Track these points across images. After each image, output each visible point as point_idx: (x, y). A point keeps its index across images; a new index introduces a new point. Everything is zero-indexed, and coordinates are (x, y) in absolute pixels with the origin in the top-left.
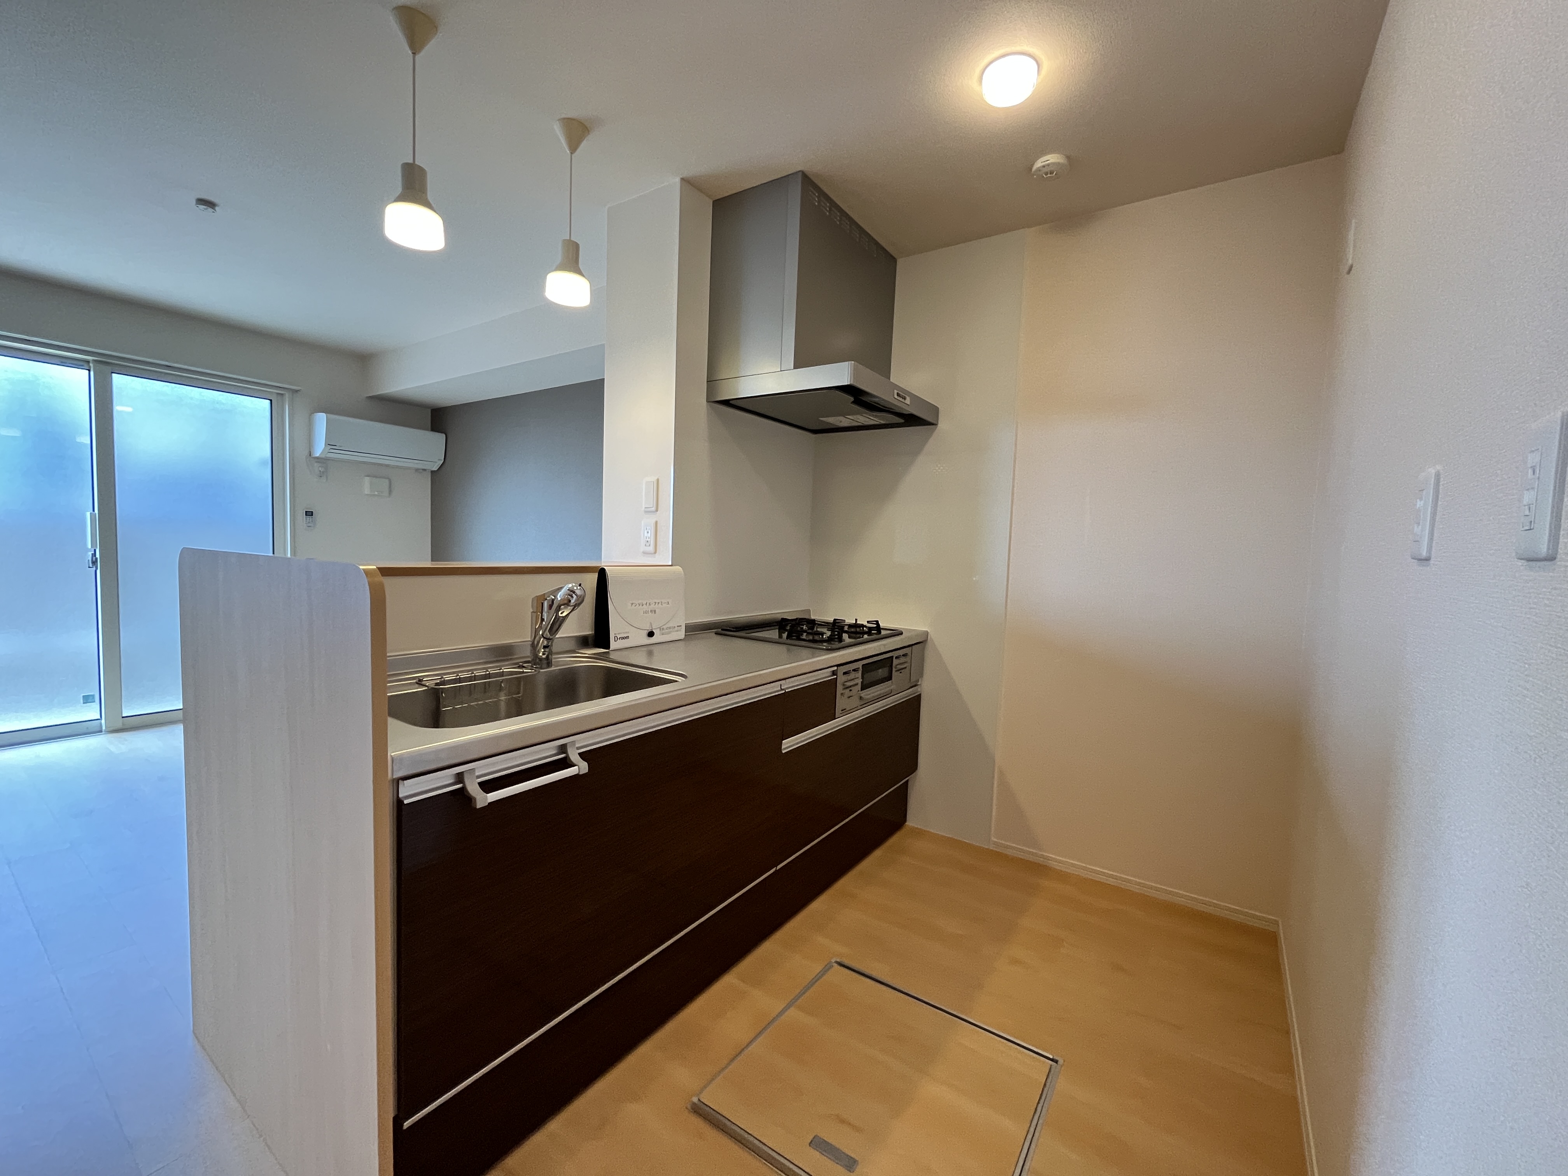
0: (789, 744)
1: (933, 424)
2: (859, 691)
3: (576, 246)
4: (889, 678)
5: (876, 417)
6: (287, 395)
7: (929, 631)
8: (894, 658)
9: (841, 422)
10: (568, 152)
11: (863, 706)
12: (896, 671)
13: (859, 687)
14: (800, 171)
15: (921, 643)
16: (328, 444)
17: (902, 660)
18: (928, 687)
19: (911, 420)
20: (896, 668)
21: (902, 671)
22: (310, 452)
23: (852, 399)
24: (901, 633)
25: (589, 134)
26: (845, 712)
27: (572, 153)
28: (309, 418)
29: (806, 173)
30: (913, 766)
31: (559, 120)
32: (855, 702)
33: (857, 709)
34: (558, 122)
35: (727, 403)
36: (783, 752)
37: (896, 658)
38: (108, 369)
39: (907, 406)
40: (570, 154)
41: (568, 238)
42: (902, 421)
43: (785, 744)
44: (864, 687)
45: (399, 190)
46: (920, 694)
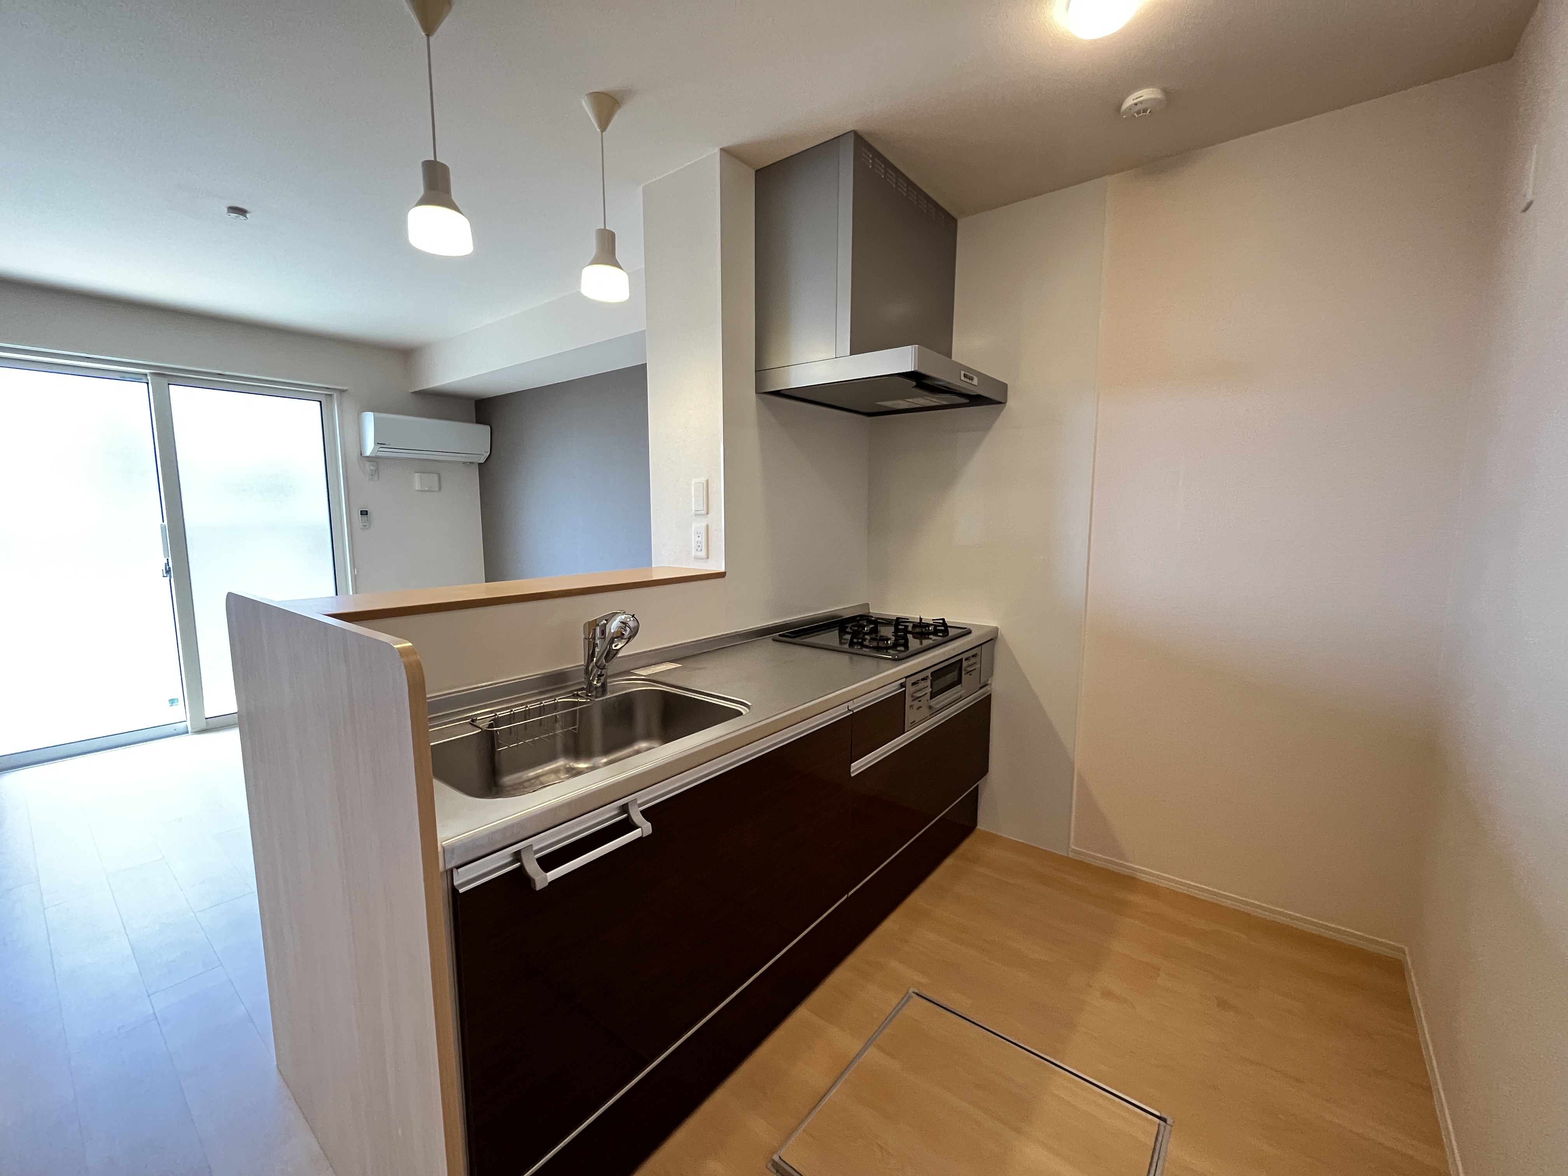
0: (857, 767)
1: (1001, 403)
2: (928, 700)
3: (613, 235)
4: (959, 681)
5: (937, 398)
6: (335, 395)
7: (999, 627)
8: (964, 660)
9: (899, 405)
10: (599, 130)
11: (932, 715)
12: (965, 674)
13: (929, 695)
14: (852, 131)
15: (992, 639)
16: (378, 443)
17: (972, 661)
18: (998, 686)
19: (977, 400)
20: (965, 670)
21: (971, 673)
22: (361, 451)
23: (914, 383)
24: (969, 632)
25: (619, 107)
26: (914, 724)
27: (602, 132)
28: (358, 417)
29: (860, 134)
30: (984, 770)
31: (586, 95)
32: (925, 712)
33: (925, 720)
34: (586, 97)
35: (778, 393)
36: (852, 775)
37: (966, 659)
38: (165, 381)
39: (975, 387)
40: (600, 133)
41: (603, 228)
42: (967, 401)
43: (854, 766)
44: (933, 695)
45: (421, 191)
46: (990, 695)
